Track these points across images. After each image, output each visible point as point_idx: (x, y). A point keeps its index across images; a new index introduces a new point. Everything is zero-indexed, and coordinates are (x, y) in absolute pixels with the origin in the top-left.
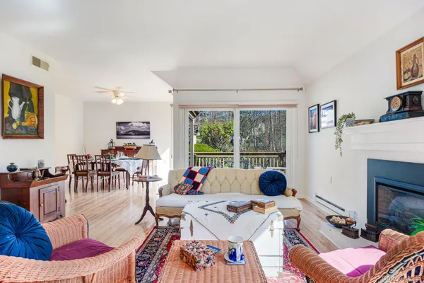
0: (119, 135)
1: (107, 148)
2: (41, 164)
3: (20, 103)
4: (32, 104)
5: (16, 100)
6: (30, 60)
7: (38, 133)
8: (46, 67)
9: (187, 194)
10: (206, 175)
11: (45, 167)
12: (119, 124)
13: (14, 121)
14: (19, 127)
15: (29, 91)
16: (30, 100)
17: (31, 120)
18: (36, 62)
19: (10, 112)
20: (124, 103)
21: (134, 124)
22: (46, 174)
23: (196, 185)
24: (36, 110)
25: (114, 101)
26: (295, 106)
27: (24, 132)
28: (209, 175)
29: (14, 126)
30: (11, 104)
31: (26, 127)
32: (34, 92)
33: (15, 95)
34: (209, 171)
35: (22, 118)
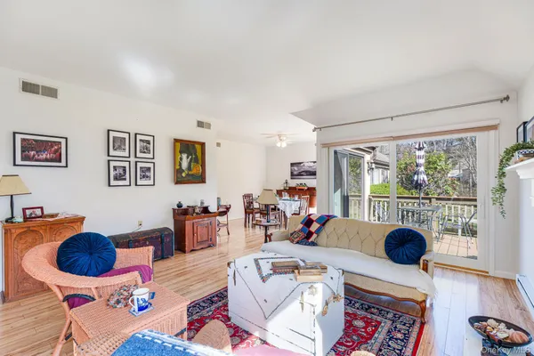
0: (292, 175)
1: (282, 188)
2: (202, 203)
3: (188, 158)
4: (197, 157)
5: (184, 156)
6: (196, 124)
7: (201, 179)
8: (209, 126)
9: (298, 243)
10: (323, 224)
11: (205, 205)
12: (292, 165)
13: (183, 171)
14: (188, 175)
15: (194, 147)
16: (195, 154)
17: (197, 170)
18: (200, 124)
19: (180, 165)
20: (288, 145)
21: (306, 164)
22: (206, 210)
23: (310, 234)
24: (200, 161)
25: (279, 145)
26: (494, 127)
27: (190, 178)
28: (327, 225)
29: (184, 175)
30: (181, 159)
31: (192, 175)
32: (198, 147)
33: (185, 152)
34: (328, 220)
35: (189, 168)
